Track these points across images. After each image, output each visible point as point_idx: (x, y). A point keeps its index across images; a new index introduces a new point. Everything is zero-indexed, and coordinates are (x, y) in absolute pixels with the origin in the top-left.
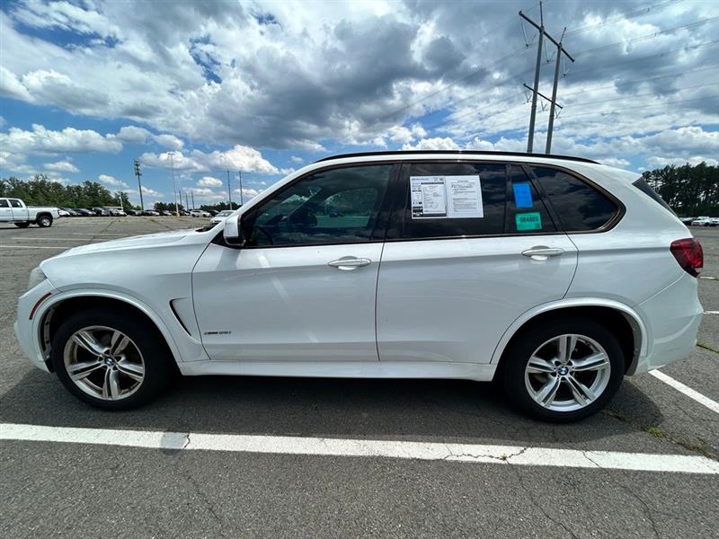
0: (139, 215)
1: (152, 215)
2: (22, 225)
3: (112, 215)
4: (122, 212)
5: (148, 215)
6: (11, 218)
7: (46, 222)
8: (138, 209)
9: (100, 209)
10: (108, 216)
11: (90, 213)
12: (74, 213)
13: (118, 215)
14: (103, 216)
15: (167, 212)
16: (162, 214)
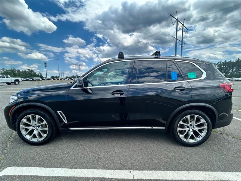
0: (46, 80)
1: (50, 80)
2: (9, 84)
3: (37, 80)
4: (40, 79)
5: (49, 80)
6: (5, 82)
7: (17, 83)
8: (45, 78)
9: (33, 78)
10: (36, 80)
11: (30, 79)
12: (24, 79)
13: (39, 80)
14: (34, 80)
15: (55, 79)
16: (54, 80)
